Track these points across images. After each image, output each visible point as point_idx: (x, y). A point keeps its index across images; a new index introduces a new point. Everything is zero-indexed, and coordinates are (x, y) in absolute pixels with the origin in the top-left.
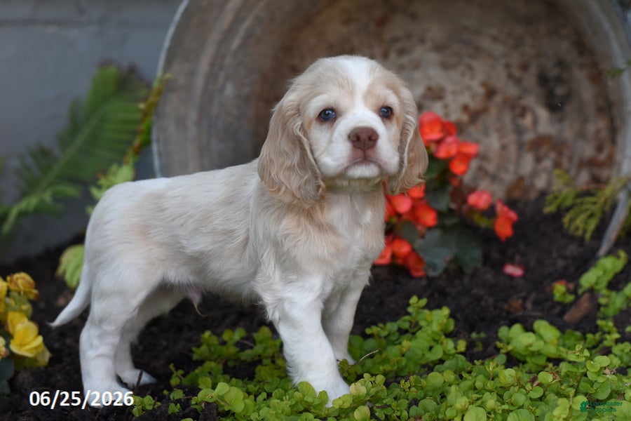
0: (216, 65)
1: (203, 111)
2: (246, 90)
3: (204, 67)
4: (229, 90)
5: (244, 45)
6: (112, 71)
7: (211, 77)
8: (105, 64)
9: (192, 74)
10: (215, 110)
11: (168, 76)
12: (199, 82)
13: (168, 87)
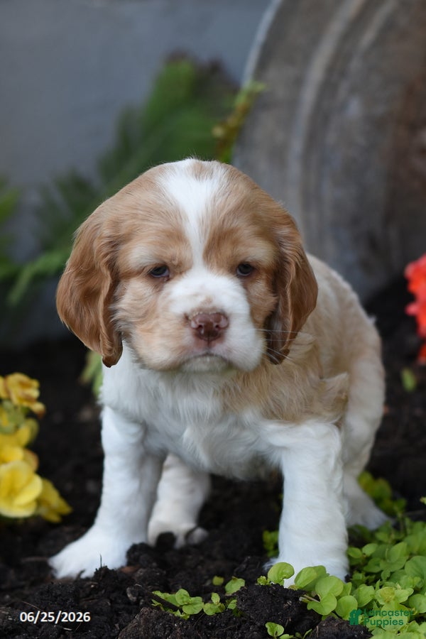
0: (336, 71)
1: (313, 140)
2: (380, 110)
3: (316, 72)
4: (355, 108)
5: (380, 41)
6: (185, 68)
7: (328, 87)
8: (176, 57)
9: (299, 82)
10: (331, 137)
11: (260, 87)
12: (309, 95)
13: (259, 103)
